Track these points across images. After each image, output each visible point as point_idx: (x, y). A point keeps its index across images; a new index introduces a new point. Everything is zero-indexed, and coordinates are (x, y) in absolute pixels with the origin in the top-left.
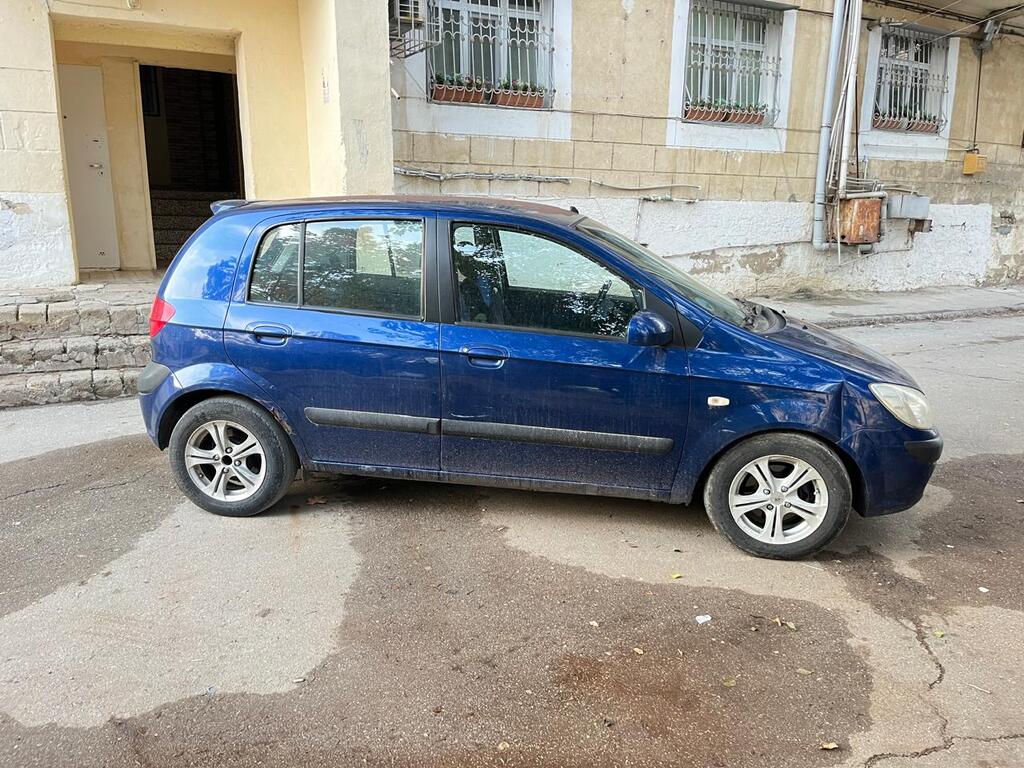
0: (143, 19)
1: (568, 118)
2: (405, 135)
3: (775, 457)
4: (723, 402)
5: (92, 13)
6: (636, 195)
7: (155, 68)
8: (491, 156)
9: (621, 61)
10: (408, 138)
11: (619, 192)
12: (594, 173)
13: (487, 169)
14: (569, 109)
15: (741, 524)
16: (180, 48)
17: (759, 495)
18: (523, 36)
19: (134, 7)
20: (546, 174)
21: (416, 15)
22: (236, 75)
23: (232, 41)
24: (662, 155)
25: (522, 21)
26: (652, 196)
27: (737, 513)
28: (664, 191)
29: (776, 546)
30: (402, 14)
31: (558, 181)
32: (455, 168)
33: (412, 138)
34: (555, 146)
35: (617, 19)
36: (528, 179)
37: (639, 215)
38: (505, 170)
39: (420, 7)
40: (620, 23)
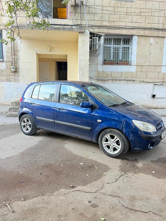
0: (51, 53)
1: (135, 66)
2: (97, 72)
3: (111, 134)
4: (100, 121)
5: (43, 53)
6: (153, 83)
7: (62, 62)
8: (116, 75)
9: (149, 54)
10: (98, 72)
11: (148, 83)
12: (141, 79)
13: (115, 78)
14: (135, 65)
15: (105, 148)
16: (59, 58)
17: (109, 142)
18: (126, 50)
19: (50, 51)
20: (129, 79)
21: (96, 49)
22: (67, 62)
23: (66, 56)
24: (160, 74)
25: (126, 47)
26: (157, 84)
27: (104, 146)
28: (161, 83)
29: (111, 154)
30: (93, 48)
31: (132, 80)
32: (108, 78)
33: (99, 72)
34: (132, 73)
35: (148, 45)
36: (125, 80)
37: (153, 88)
38: (119, 78)
39: (97, 47)
40: (149, 46)
